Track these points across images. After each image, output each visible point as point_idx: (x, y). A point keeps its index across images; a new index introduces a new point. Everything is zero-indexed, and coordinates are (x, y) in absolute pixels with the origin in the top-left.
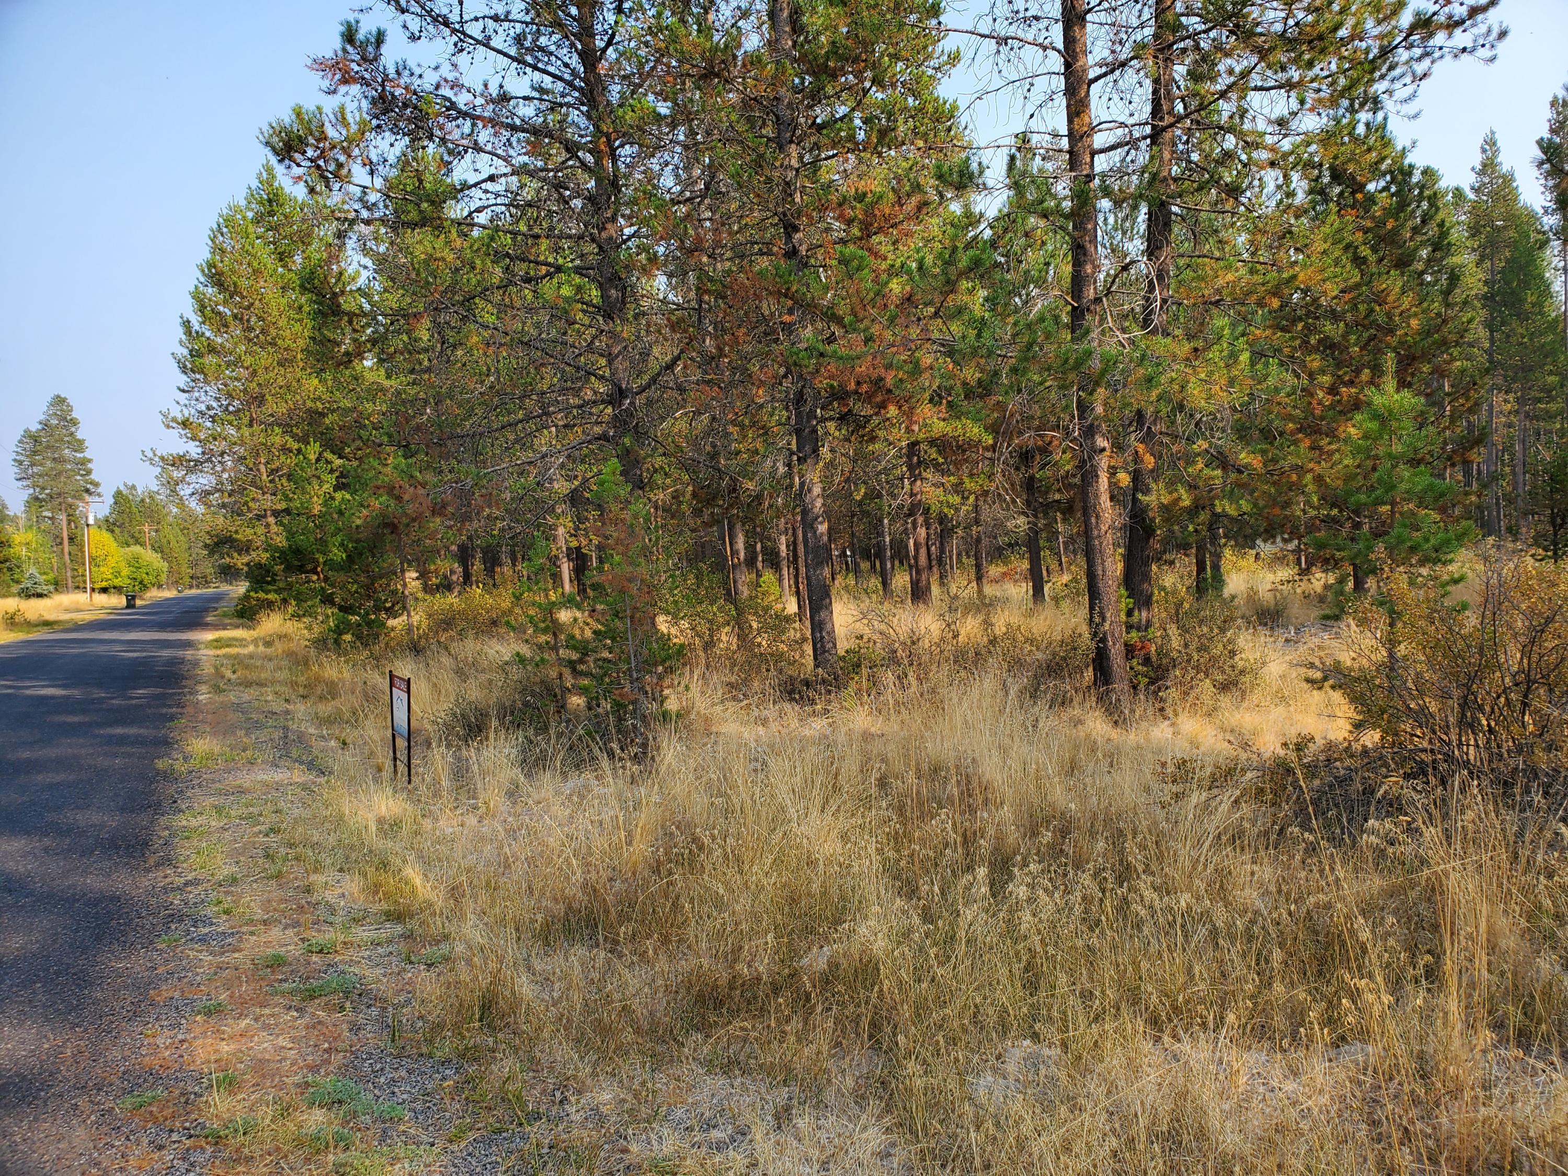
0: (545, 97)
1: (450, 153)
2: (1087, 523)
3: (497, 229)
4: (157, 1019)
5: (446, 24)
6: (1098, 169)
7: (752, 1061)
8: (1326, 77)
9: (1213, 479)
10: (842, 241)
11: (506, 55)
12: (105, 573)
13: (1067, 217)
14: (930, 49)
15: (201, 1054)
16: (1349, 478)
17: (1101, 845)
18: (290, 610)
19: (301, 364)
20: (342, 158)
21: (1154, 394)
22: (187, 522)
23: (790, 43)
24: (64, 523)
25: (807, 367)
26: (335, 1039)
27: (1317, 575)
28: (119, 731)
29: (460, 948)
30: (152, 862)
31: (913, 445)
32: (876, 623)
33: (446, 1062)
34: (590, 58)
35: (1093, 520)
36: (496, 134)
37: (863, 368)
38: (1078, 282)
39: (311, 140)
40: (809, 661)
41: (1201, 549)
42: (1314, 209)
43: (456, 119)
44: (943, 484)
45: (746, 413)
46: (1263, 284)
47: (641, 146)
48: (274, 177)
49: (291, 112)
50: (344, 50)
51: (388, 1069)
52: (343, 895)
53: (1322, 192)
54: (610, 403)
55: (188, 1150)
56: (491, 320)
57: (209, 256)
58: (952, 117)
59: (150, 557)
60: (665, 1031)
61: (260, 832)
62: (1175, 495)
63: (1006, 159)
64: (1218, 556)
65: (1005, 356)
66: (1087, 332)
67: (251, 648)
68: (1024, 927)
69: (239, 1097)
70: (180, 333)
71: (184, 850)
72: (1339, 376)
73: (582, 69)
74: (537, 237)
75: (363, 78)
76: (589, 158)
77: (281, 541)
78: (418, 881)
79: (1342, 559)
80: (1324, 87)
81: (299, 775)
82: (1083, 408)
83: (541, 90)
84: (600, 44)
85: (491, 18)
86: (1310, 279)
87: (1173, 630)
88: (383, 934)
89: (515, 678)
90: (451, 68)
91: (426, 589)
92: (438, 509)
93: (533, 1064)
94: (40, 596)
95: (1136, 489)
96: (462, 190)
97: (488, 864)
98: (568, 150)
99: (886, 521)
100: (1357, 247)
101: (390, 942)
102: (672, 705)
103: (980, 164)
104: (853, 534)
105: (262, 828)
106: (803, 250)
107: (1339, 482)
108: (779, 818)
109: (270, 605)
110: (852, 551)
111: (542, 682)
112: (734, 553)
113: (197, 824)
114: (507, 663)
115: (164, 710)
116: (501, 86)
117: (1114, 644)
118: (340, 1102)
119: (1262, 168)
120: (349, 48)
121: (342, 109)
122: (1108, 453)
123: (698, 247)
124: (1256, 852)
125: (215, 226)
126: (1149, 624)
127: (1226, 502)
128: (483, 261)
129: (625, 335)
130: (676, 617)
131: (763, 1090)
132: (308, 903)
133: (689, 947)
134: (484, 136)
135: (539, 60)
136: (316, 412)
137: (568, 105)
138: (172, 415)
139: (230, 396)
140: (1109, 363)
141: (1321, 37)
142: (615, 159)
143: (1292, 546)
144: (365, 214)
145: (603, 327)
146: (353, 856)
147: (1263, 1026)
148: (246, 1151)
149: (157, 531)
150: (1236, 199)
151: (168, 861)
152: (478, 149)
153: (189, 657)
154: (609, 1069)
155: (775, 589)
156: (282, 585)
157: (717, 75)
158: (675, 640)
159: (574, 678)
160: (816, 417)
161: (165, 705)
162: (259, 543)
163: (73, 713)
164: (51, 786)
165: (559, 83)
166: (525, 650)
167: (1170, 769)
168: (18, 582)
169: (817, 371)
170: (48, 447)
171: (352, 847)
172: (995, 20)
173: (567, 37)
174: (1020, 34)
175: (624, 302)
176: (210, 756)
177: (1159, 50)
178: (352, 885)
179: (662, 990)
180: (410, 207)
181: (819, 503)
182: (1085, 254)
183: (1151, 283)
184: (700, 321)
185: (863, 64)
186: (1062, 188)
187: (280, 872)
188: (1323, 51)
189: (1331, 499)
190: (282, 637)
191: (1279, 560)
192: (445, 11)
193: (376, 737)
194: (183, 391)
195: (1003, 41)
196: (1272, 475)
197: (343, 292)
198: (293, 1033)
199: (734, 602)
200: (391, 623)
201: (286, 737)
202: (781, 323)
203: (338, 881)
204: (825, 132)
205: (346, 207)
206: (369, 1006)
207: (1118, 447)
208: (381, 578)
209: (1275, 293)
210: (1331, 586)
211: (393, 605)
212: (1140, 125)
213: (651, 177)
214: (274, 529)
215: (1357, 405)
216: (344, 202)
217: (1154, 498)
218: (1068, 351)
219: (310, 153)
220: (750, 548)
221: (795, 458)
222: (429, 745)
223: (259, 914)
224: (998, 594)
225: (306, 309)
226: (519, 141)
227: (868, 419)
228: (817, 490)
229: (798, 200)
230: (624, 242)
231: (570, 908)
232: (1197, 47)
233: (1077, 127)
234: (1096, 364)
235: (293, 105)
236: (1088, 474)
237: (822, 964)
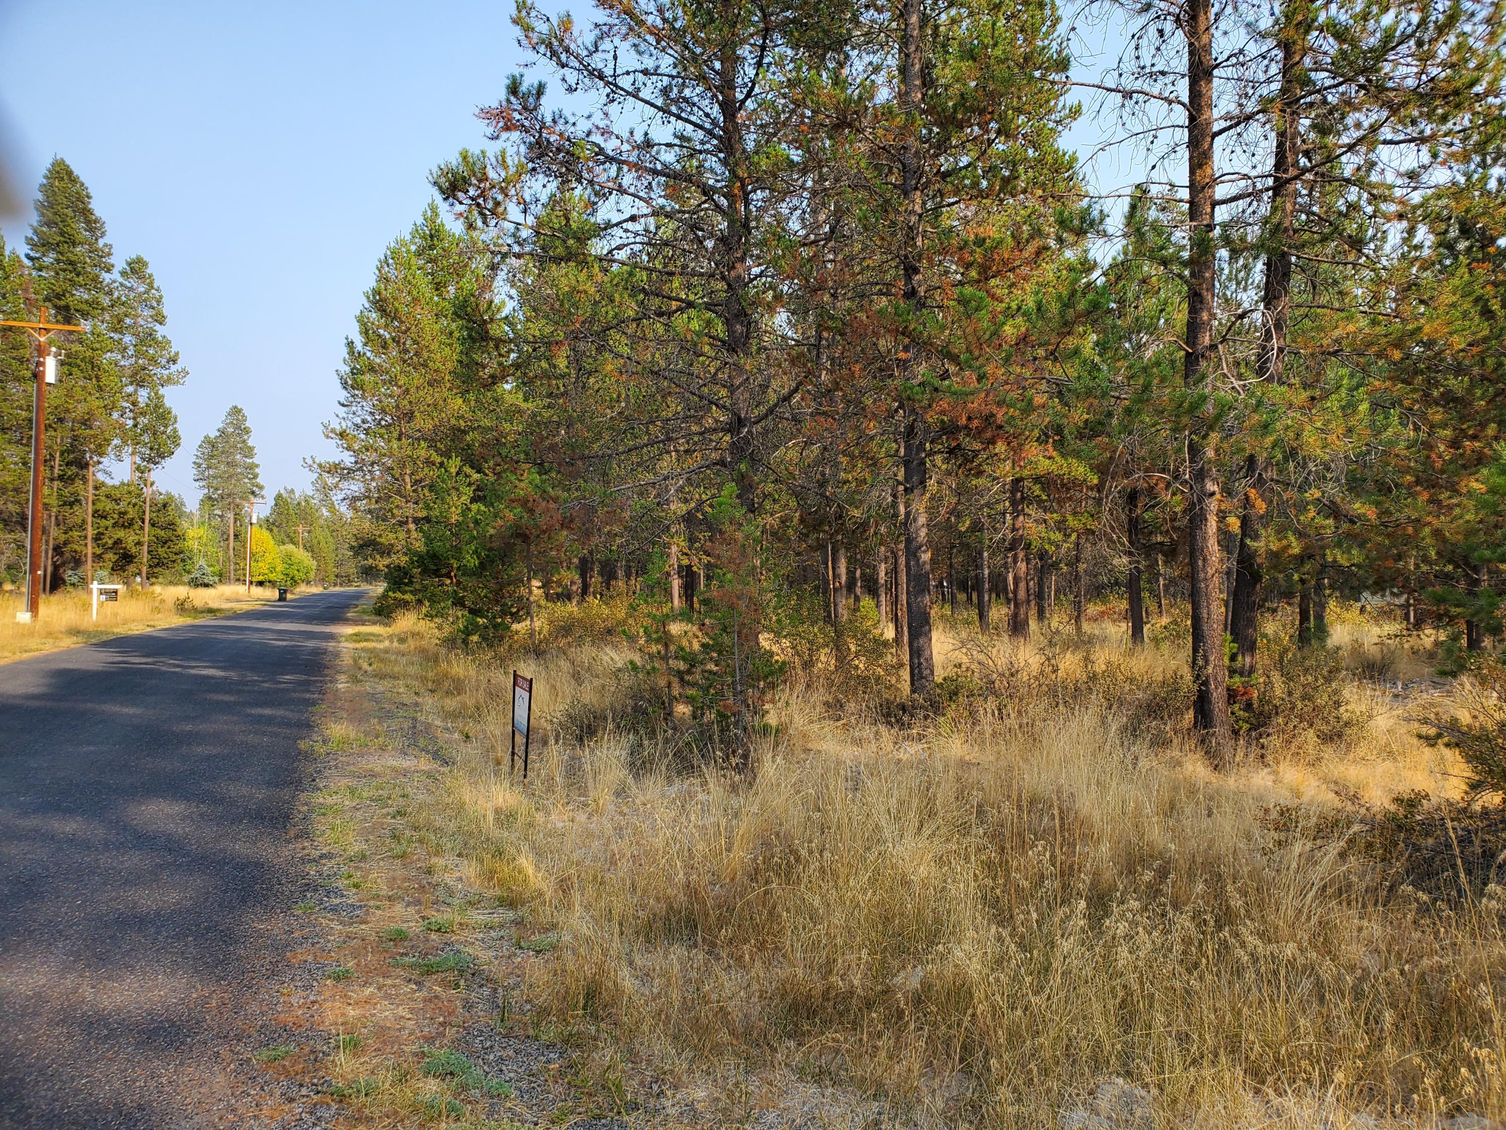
0: (685, 144)
1: (597, 194)
2: (1193, 564)
3: (635, 265)
4: (292, 979)
5: (601, 77)
6: (1218, 218)
7: (842, 1072)
8: (1459, 132)
9: (1324, 528)
10: (961, 283)
11: (652, 105)
12: (261, 569)
13: (1185, 264)
14: (1052, 103)
15: (330, 1017)
16: (1470, 533)
17: (1200, 887)
18: (424, 610)
19: (448, 385)
20: (500, 197)
21: (1269, 440)
22: (335, 526)
23: (919, 96)
24: (232, 521)
25: (920, 401)
26: (450, 1014)
27: (1426, 632)
28: (267, 711)
29: (567, 938)
30: (292, 834)
31: (1017, 481)
32: (975, 653)
33: (550, 1046)
34: (729, 108)
35: (1200, 563)
36: (639, 178)
37: (975, 405)
38: (1193, 328)
39: (474, 181)
40: (906, 687)
41: (1305, 598)
42: (1440, 262)
43: (604, 163)
44: (1045, 521)
45: (857, 444)
46: (1386, 336)
47: (772, 190)
48: (437, 215)
49: (458, 155)
50: (508, 101)
51: (497, 1047)
52: (461, 879)
53: (1450, 246)
54: (729, 431)
55: (315, 1105)
56: (626, 351)
57: (375, 284)
58: (1071, 168)
59: (301, 555)
60: (759, 1035)
61: (388, 814)
62: (1285, 542)
63: (1126, 208)
64: (1322, 606)
65: (1118, 398)
66: (1203, 377)
67: (387, 643)
68: (1121, 963)
69: (362, 1060)
70: (344, 352)
71: (320, 825)
72: (1462, 430)
73: (722, 119)
74: (671, 274)
75: (523, 126)
76: (724, 202)
77: (419, 546)
78: (530, 871)
79: (1456, 617)
80: (1456, 141)
81: (425, 764)
82: (1195, 451)
83: (682, 138)
84: (740, 96)
85: (642, 72)
86: (1436, 331)
87: (1276, 678)
88: (496, 919)
89: (627, 684)
90: (603, 116)
91: (548, 597)
92: (566, 523)
93: (633, 1057)
94: (206, 585)
95: (1244, 534)
96: (605, 229)
97: (595, 859)
98: (705, 193)
99: (986, 554)
100: (1488, 300)
101: (501, 926)
102: (772, 719)
103: (1101, 211)
104: (951, 566)
105: (390, 810)
106: (922, 291)
107: (1459, 537)
108: (875, 838)
109: (405, 604)
110: (950, 583)
111: (652, 689)
112: (836, 576)
113: (333, 802)
114: (619, 670)
115: (308, 696)
116: (646, 134)
117: (1216, 688)
118: (451, 1073)
119: (1389, 221)
120: (512, 99)
121: (503, 153)
122: (1218, 496)
123: (820, 287)
124: (1364, 906)
125: (383, 258)
126: (1252, 670)
127: (1338, 552)
128: (621, 295)
129: (748, 367)
130: (778, 634)
131: (854, 1102)
132: (429, 883)
133: (783, 956)
134: (628, 179)
135: (683, 110)
136: (459, 430)
137: (707, 152)
138: (332, 426)
139: (383, 411)
140: (1224, 408)
141: (1456, 93)
142: (747, 204)
143: (1402, 600)
144: (516, 249)
145: (727, 360)
146: (472, 842)
147: (1371, 1089)
148: (367, 1111)
149: (309, 532)
150: (1360, 251)
151: (305, 834)
152: (622, 191)
153: (331, 649)
154: (705, 1068)
155: (873, 614)
156: (418, 587)
157: (850, 126)
158: (776, 658)
159: (682, 686)
160: (925, 450)
161: (308, 691)
162: (400, 547)
163: (230, 692)
164: (208, 758)
165: (700, 131)
166: (637, 659)
167: (1274, 815)
168: (189, 572)
169: (930, 406)
170: (223, 453)
171: (471, 834)
172: (1121, 75)
173: (710, 89)
174: (1146, 88)
175: (747, 337)
176: (345, 741)
177: (1286, 104)
178: (470, 870)
179: (757, 994)
180: (557, 243)
181: (923, 532)
182: (1201, 302)
183: (1268, 331)
184: (818, 356)
185: (989, 116)
186: (1181, 236)
187: (405, 852)
188: (1458, 106)
189: (1449, 554)
190: (415, 635)
191: (1386, 614)
192: (600, 65)
193: (498, 733)
194: (343, 405)
195: (1128, 95)
196: (1386, 527)
197: (492, 320)
198: (412, 1004)
199: (834, 625)
200: (515, 626)
201: (415, 727)
202: (897, 359)
203: (457, 865)
204: (948, 179)
205: (500, 241)
206: (481, 986)
207: (1228, 492)
208: (509, 585)
209: (1398, 344)
210: (1442, 643)
211: (518, 611)
212: (1262, 177)
213: (781, 221)
214: (414, 534)
215: (1480, 460)
216: (498, 238)
217: (1262, 544)
218: (1182, 395)
219: (472, 192)
220: (851, 573)
221: (901, 488)
222: (545, 743)
223: (385, 891)
224: (1097, 632)
225: (456, 334)
226: (659, 184)
227: (976, 453)
228: (922, 520)
229: (919, 243)
230: (751, 280)
231: (672, 908)
232: (1325, 102)
233: (1198, 178)
234: (1209, 409)
235: (460, 149)
236: (1196, 518)
237: (914, 983)
